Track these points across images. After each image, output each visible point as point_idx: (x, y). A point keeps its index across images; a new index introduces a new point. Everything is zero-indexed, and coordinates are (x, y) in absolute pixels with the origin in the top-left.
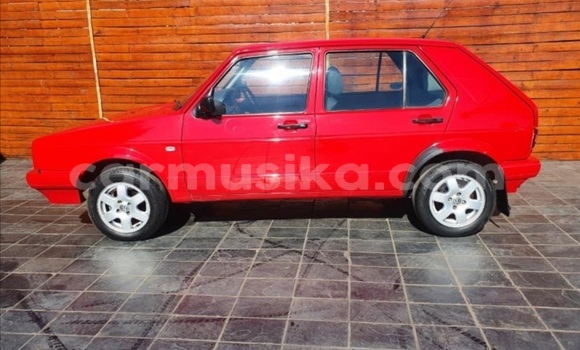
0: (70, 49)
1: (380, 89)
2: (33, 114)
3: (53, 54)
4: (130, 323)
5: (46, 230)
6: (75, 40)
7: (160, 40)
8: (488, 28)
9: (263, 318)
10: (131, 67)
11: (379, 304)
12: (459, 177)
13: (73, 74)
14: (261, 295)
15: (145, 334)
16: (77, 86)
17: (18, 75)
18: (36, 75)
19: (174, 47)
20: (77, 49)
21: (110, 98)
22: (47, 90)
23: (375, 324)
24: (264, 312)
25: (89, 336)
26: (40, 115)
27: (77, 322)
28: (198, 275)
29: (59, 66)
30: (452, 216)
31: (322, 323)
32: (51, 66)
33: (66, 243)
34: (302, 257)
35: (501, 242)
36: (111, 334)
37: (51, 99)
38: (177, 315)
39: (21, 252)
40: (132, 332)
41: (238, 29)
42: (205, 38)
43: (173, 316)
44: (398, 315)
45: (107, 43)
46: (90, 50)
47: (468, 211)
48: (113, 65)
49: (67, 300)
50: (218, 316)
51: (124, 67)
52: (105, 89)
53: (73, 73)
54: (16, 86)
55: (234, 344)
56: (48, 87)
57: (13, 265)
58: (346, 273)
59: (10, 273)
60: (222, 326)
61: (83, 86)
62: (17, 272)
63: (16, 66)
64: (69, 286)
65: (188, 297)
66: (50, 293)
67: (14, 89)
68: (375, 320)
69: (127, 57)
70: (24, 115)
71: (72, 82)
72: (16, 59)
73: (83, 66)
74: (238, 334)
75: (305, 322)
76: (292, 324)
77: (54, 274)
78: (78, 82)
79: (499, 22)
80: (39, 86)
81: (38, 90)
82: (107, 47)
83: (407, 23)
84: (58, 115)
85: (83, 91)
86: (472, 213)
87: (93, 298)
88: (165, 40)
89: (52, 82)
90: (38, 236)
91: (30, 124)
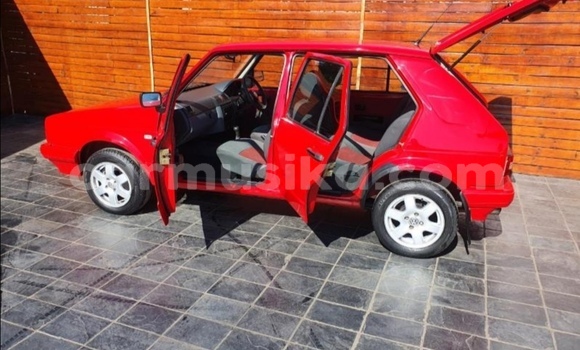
0: (129, 27)
1: (390, 90)
2: (99, 84)
3: (118, 31)
4: (61, 290)
5: (62, 195)
6: (135, 19)
7: (205, 22)
8: (541, 26)
9: (166, 308)
10: (180, 46)
11: (276, 315)
12: (420, 197)
13: (132, 51)
14: (181, 285)
15: (65, 303)
16: (135, 61)
17: (91, 48)
18: (104, 49)
19: (218, 30)
20: (136, 28)
21: (161, 75)
22: (111, 63)
23: (255, 333)
24: (170, 303)
25: (24, 296)
26: (105, 85)
27: (24, 282)
28: (145, 257)
29: (122, 42)
30: (408, 235)
31: (212, 323)
32: (115, 42)
33: (67, 209)
34: (246, 253)
35: (454, 271)
36: (41, 298)
37: (115, 72)
38: (102, 291)
39: (31, 212)
40: (57, 299)
41: (277, 15)
42: (245, 23)
43: (98, 291)
44: (284, 329)
45: (160, 24)
46: (147, 28)
47: (426, 233)
48: (166, 44)
49: (33, 260)
50: (132, 299)
51: (174, 46)
52: (158, 67)
53: (132, 49)
54: (89, 58)
55: (124, 327)
56: (113, 60)
57: (17, 222)
58: (271, 278)
59: (10, 229)
60: (128, 308)
61: (139, 62)
62: (15, 229)
63: (89, 40)
64: (42, 249)
65: (123, 275)
66: (25, 252)
67: (87, 61)
68: (258, 330)
69: (177, 37)
70: (94, 84)
71: (130, 57)
72: (90, 34)
73: (140, 43)
74: (136, 318)
75: (197, 318)
76: (185, 318)
77: (40, 235)
78: (136, 58)
79: (554, 20)
80: (106, 59)
81: (105, 63)
82: (161, 27)
83: (448, 16)
84: (119, 86)
85: (139, 66)
86: (430, 236)
87: (51, 263)
88: (210, 23)
89: (116, 56)
90: (52, 199)
91: (98, 93)
